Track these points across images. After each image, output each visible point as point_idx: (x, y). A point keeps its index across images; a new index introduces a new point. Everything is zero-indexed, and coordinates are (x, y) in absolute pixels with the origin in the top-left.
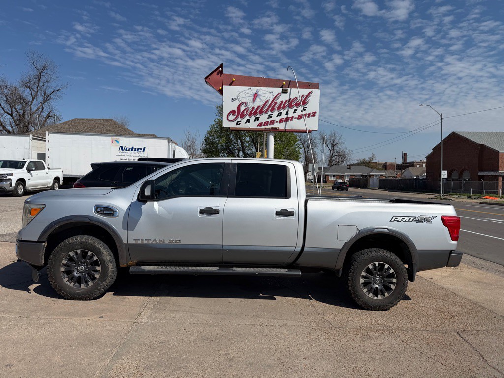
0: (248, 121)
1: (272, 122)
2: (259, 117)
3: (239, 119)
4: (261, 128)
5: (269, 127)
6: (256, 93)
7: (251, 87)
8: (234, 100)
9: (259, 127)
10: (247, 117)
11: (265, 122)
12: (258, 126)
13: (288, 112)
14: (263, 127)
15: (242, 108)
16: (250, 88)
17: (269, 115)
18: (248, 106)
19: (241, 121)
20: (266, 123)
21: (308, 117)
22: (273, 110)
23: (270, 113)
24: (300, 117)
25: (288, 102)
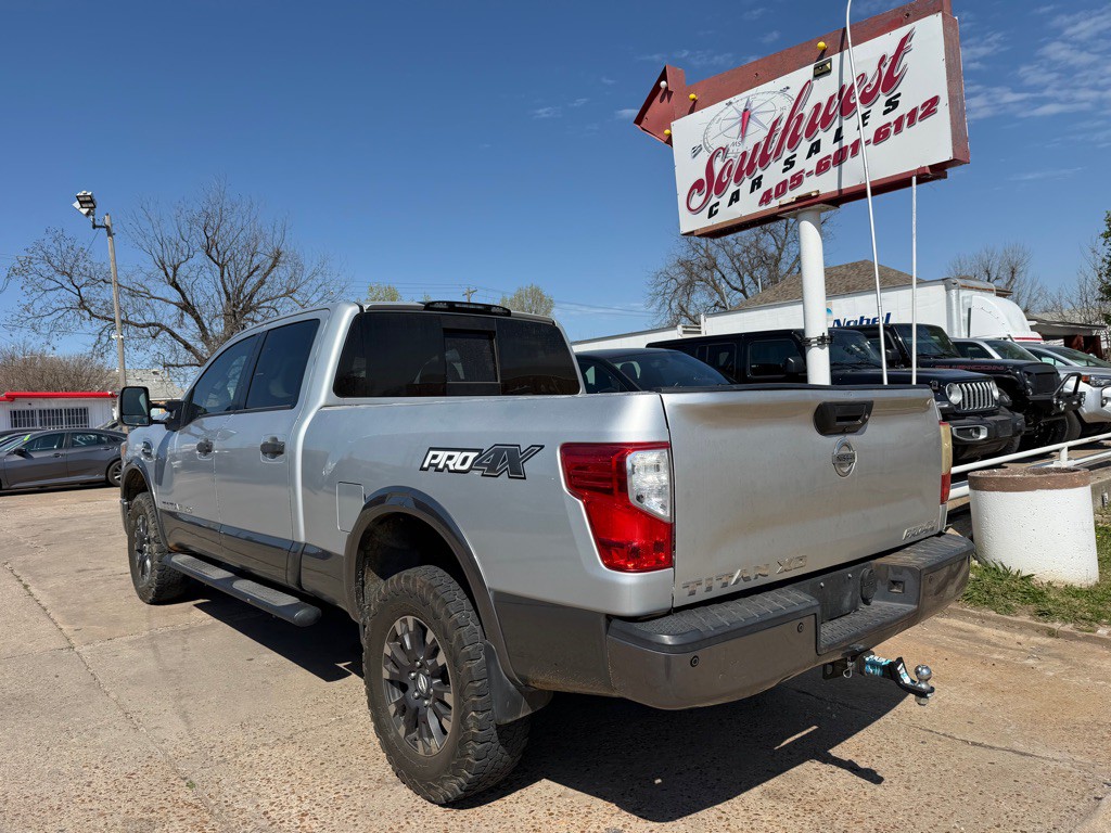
0: (735, 197)
1: (797, 180)
2: (761, 177)
3: (714, 200)
4: (769, 206)
5: (790, 196)
6: (746, 110)
7: (732, 99)
8: (696, 151)
9: (764, 208)
10: (732, 187)
11: (778, 187)
12: (761, 203)
13: (839, 131)
14: (774, 203)
15: (718, 166)
16: (731, 103)
17: (787, 162)
18: (730, 156)
19: (717, 204)
20: (782, 188)
21: (911, 123)
22: (793, 143)
23: (787, 154)
24: (881, 135)
25: (837, 100)
